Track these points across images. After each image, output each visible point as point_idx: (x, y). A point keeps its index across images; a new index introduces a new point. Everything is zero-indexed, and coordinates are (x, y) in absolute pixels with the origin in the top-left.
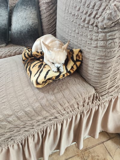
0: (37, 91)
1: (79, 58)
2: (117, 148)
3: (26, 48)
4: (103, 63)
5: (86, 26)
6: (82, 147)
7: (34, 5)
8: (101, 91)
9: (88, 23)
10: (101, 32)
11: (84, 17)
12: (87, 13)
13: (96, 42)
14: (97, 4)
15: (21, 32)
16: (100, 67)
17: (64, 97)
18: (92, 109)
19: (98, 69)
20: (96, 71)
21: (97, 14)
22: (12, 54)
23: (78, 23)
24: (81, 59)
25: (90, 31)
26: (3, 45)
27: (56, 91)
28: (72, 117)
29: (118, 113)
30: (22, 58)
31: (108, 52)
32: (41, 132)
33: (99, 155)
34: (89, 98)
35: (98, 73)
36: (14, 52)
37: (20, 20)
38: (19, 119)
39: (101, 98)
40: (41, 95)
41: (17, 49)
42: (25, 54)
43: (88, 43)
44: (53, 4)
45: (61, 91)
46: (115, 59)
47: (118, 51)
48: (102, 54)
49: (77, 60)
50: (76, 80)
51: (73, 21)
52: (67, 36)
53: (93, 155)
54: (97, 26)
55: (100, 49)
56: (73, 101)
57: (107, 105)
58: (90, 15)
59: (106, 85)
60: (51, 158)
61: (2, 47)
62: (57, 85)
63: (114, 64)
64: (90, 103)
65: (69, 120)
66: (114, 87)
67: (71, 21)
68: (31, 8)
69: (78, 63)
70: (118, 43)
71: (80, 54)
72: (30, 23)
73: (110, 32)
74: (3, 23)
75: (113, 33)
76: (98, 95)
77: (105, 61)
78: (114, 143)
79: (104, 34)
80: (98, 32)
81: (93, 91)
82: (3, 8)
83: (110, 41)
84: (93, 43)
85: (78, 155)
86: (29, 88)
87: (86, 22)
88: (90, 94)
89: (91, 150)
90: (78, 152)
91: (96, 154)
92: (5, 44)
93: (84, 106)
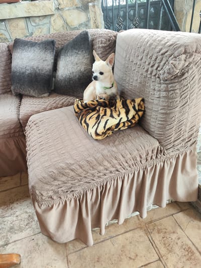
0: (96, 143)
1: (142, 108)
2: (190, 222)
3: (77, 99)
4: (166, 114)
5: (149, 76)
6: (145, 215)
7: (88, 49)
8: (166, 144)
9: (151, 74)
10: (163, 83)
11: (147, 67)
12: (149, 64)
13: (159, 93)
14: (159, 58)
15: (70, 79)
16: (163, 118)
17: (126, 148)
18: (156, 165)
19: (161, 119)
20: (160, 122)
21: (158, 66)
22: (59, 106)
23: (141, 73)
24: (143, 109)
25: (153, 81)
26: (46, 95)
27: (117, 143)
28: (134, 173)
29: (189, 175)
30: (75, 110)
31: (171, 103)
32: (100, 186)
33: (167, 228)
34: (152, 151)
35: (162, 124)
36: (61, 103)
37: (70, 66)
38: (81, 168)
39: (165, 151)
40: (101, 147)
41: (64, 100)
42: (78, 106)
43: (151, 93)
44: (110, 48)
45: (122, 143)
46: (177, 109)
47: (180, 101)
48: (164, 104)
49: (139, 110)
50: (139, 133)
51: (134, 70)
52: (127, 85)
53: (159, 227)
54: (159, 77)
55: (163, 100)
56: (135, 153)
57: (174, 163)
58: (152, 66)
59: (171, 137)
60: (108, 230)
61: (44, 97)
62: (118, 138)
63: (178, 115)
64: (154, 157)
65: (131, 177)
66: (180, 140)
67: (133, 69)
68: (84, 52)
69: (140, 113)
70: (179, 93)
71: (142, 103)
72: (82, 69)
73: (171, 83)
74: (47, 69)
75: (174, 85)
76: (162, 148)
77: (168, 112)
78: (186, 216)
79: (165, 86)
80: (160, 83)
81: (157, 144)
82: (49, 51)
83: (172, 92)
84: (156, 93)
85: (141, 228)
86: (87, 141)
87: (149, 72)
88: (153, 147)
89: (157, 223)
90: (140, 225)
91: (162, 227)
92: (48, 93)
93: (147, 160)
